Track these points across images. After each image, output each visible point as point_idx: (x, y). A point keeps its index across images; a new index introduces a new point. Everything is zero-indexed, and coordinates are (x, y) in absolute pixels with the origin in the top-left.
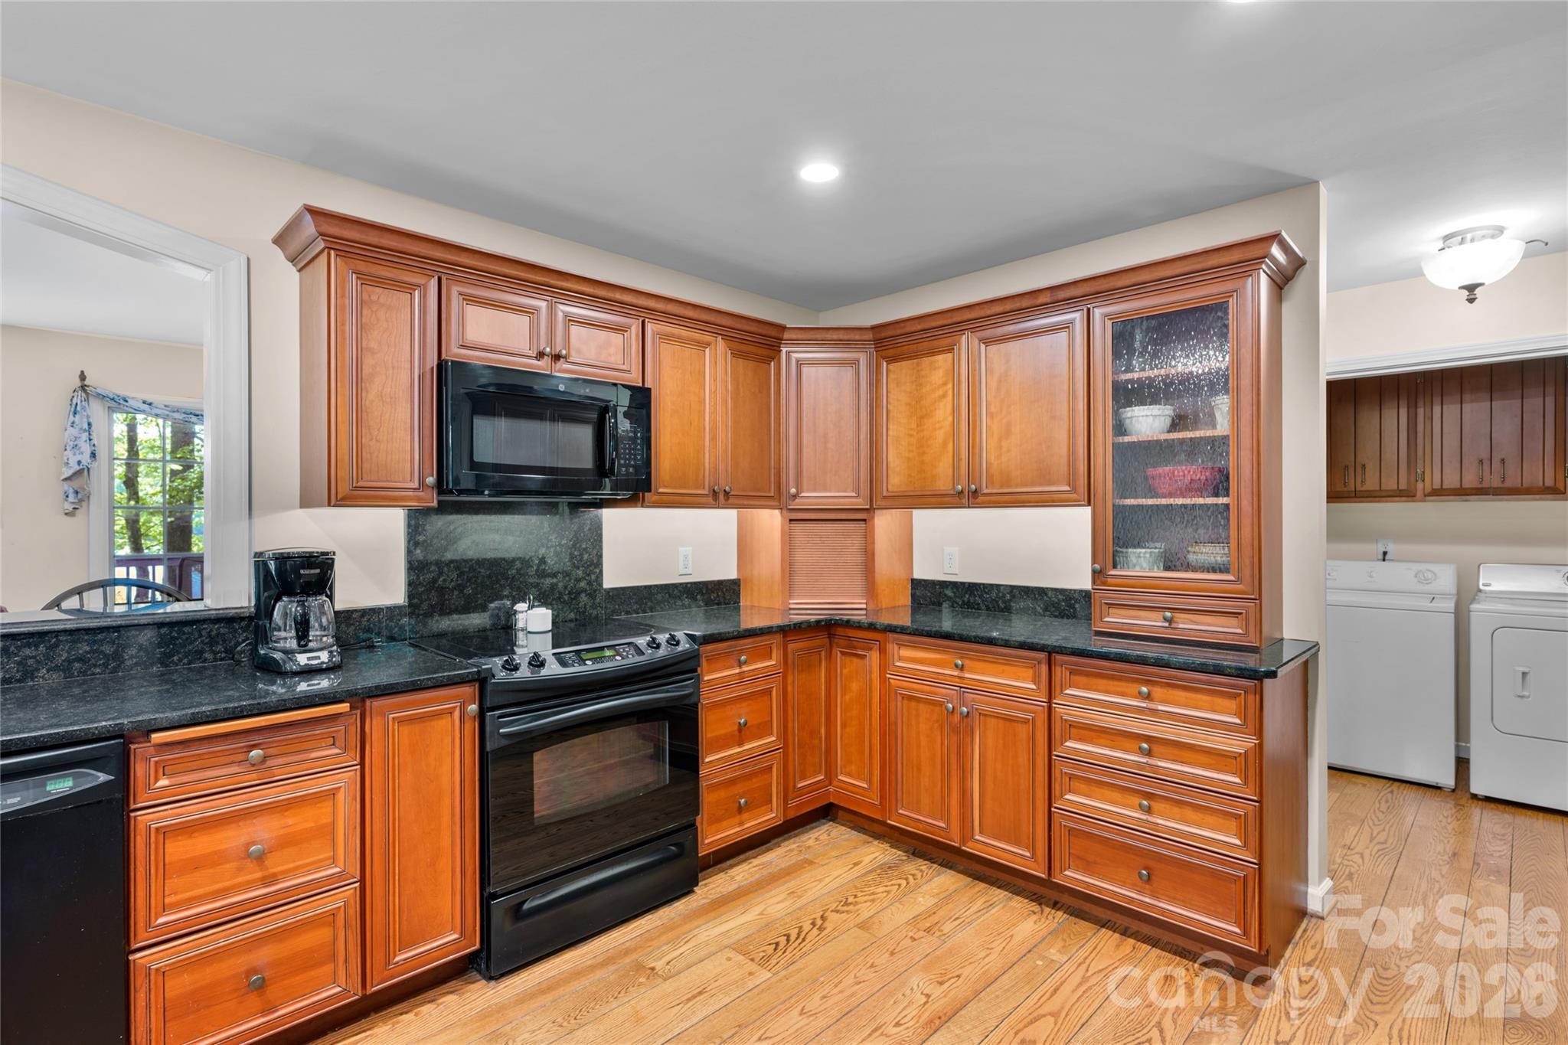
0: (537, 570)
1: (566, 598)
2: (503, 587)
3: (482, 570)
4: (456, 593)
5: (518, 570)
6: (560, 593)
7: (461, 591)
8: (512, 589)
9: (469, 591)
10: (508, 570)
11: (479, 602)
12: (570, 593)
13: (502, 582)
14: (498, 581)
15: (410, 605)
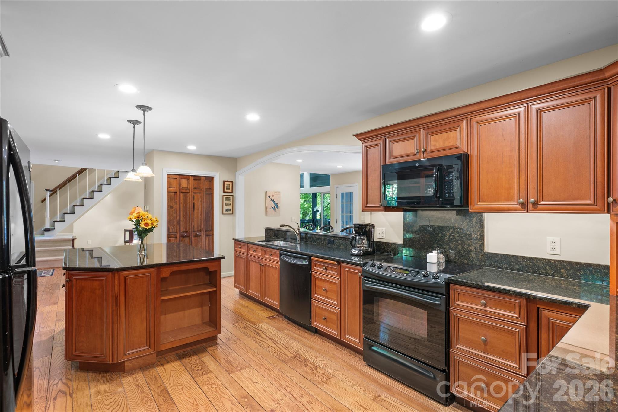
0: (449, 238)
1: (463, 253)
2: (434, 243)
3: (427, 236)
4: (417, 243)
5: (440, 237)
6: (459, 250)
7: (419, 242)
8: (438, 244)
9: (422, 242)
10: (436, 236)
11: (425, 247)
12: (464, 251)
13: (434, 241)
14: (432, 241)
15: (404, 244)
